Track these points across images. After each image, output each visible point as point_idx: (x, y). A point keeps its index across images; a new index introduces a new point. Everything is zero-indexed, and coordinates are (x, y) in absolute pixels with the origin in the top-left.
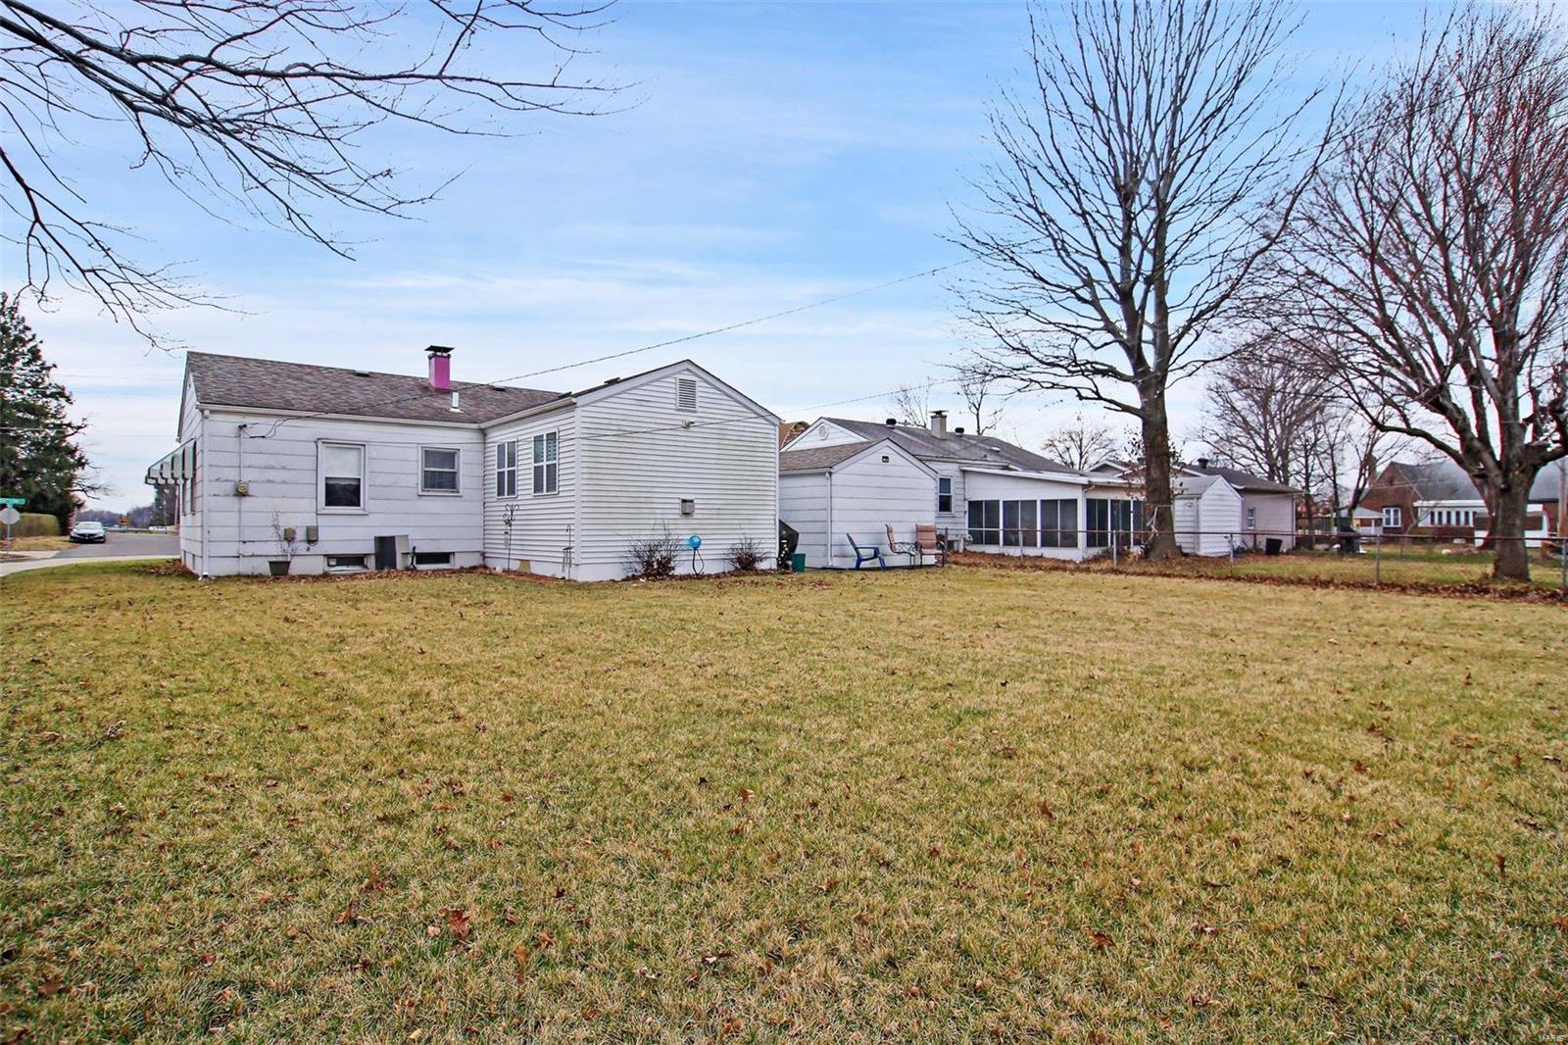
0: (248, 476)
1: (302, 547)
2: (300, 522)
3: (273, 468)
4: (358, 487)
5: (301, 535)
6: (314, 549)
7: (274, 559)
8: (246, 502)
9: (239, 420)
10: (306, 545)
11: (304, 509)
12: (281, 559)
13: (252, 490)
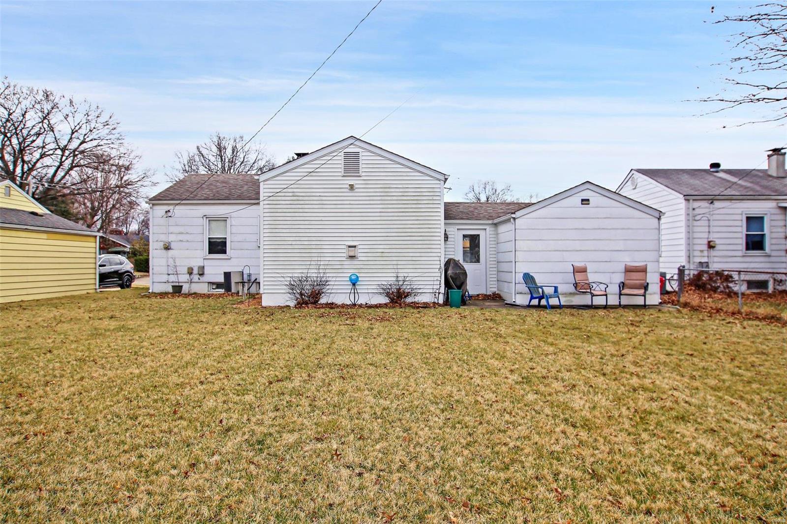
0: (172, 238)
1: (196, 278)
2: (196, 263)
3: (182, 233)
4: (225, 242)
5: (195, 271)
6: (203, 279)
7: (175, 284)
8: (170, 252)
9: (166, 208)
10: (199, 276)
11: (198, 255)
12: (177, 284)
13: (172, 246)
